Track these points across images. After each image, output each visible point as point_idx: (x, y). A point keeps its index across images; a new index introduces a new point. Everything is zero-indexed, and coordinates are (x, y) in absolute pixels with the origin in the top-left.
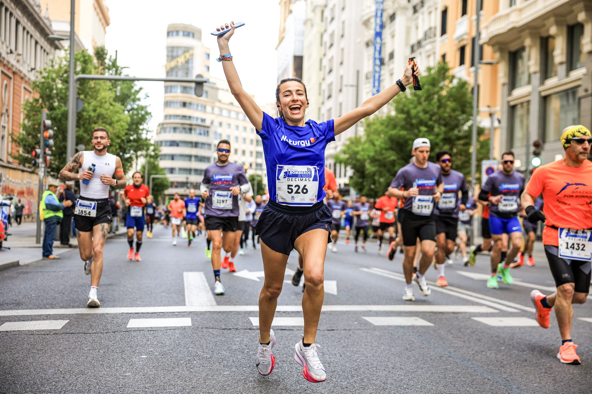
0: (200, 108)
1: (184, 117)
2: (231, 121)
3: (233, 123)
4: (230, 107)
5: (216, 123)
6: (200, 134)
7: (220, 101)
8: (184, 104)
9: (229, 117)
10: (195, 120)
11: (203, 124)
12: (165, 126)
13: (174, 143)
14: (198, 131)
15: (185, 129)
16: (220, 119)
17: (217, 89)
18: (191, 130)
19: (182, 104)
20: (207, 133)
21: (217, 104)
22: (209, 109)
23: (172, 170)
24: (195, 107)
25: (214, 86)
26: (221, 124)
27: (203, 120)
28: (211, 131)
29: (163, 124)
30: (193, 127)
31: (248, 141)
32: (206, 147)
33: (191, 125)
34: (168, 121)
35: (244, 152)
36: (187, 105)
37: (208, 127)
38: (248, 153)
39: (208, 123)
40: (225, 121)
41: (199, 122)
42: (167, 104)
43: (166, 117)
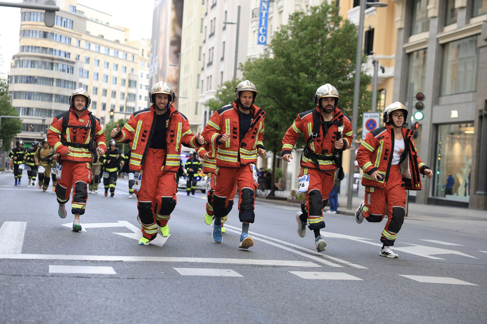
0: (63, 40)
1: (45, 49)
2: (99, 57)
3: (103, 59)
4: (99, 41)
5: (83, 59)
6: (63, 70)
7: (88, 33)
8: (45, 35)
9: (99, 52)
10: (57, 53)
11: (67, 59)
12: (21, 59)
13: (31, 80)
14: (60, 67)
15: (45, 63)
16: (87, 54)
17: (86, 19)
18: (52, 64)
19: (42, 34)
20: (71, 70)
21: (84, 36)
22: (74, 42)
23: (28, 111)
24: (58, 38)
25: (82, 15)
26: (88, 60)
27: (67, 54)
28: (77, 67)
29: (19, 57)
30: (55, 62)
31: (119, 81)
32: (70, 85)
33: (53, 59)
34: (25, 53)
35: (114, 94)
36: (49, 35)
37: (73, 63)
38: (118, 95)
39: (72, 58)
40: (93, 56)
41: (62, 57)
42: (24, 33)
43: (22, 48)
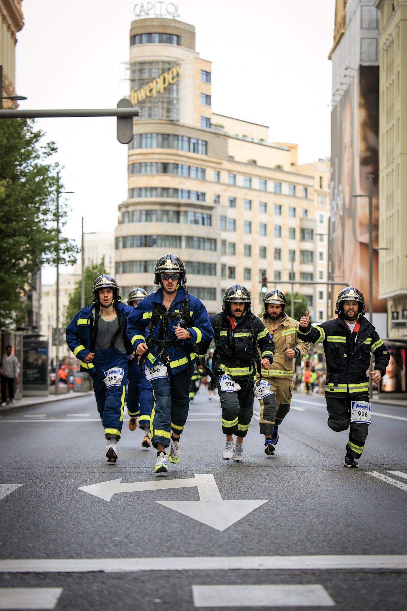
0: (193, 174)
1: (165, 190)
2: (251, 195)
3: (257, 198)
4: (250, 170)
5: (224, 201)
6: (196, 222)
7: (231, 159)
8: (165, 168)
9: (250, 188)
10: (185, 195)
11: (200, 203)
12: (130, 209)
13: (146, 241)
14: (191, 217)
15: (167, 212)
16: (232, 193)
17: (227, 136)
18: (178, 213)
19: (160, 167)
20: (208, 220)
21: (226, 165)
22: (210, 174)
24: (186, 171)
25: (221, 132)
26: (233, 202)
27: (201, 196)
28: (216, 214)
29: (127, 206)
30: (182, 209)
31: (285, 232)
32: (207, 245)
33: (178, 205)
34: (136, 200)
35: (278, 253)
36: (170, 167)
37: (211, 208)
38: (285, 255)
39: (209, 201)
40: (241, 195)
41: (193, 200)
42: (134, 168)
43: (132, 191)
